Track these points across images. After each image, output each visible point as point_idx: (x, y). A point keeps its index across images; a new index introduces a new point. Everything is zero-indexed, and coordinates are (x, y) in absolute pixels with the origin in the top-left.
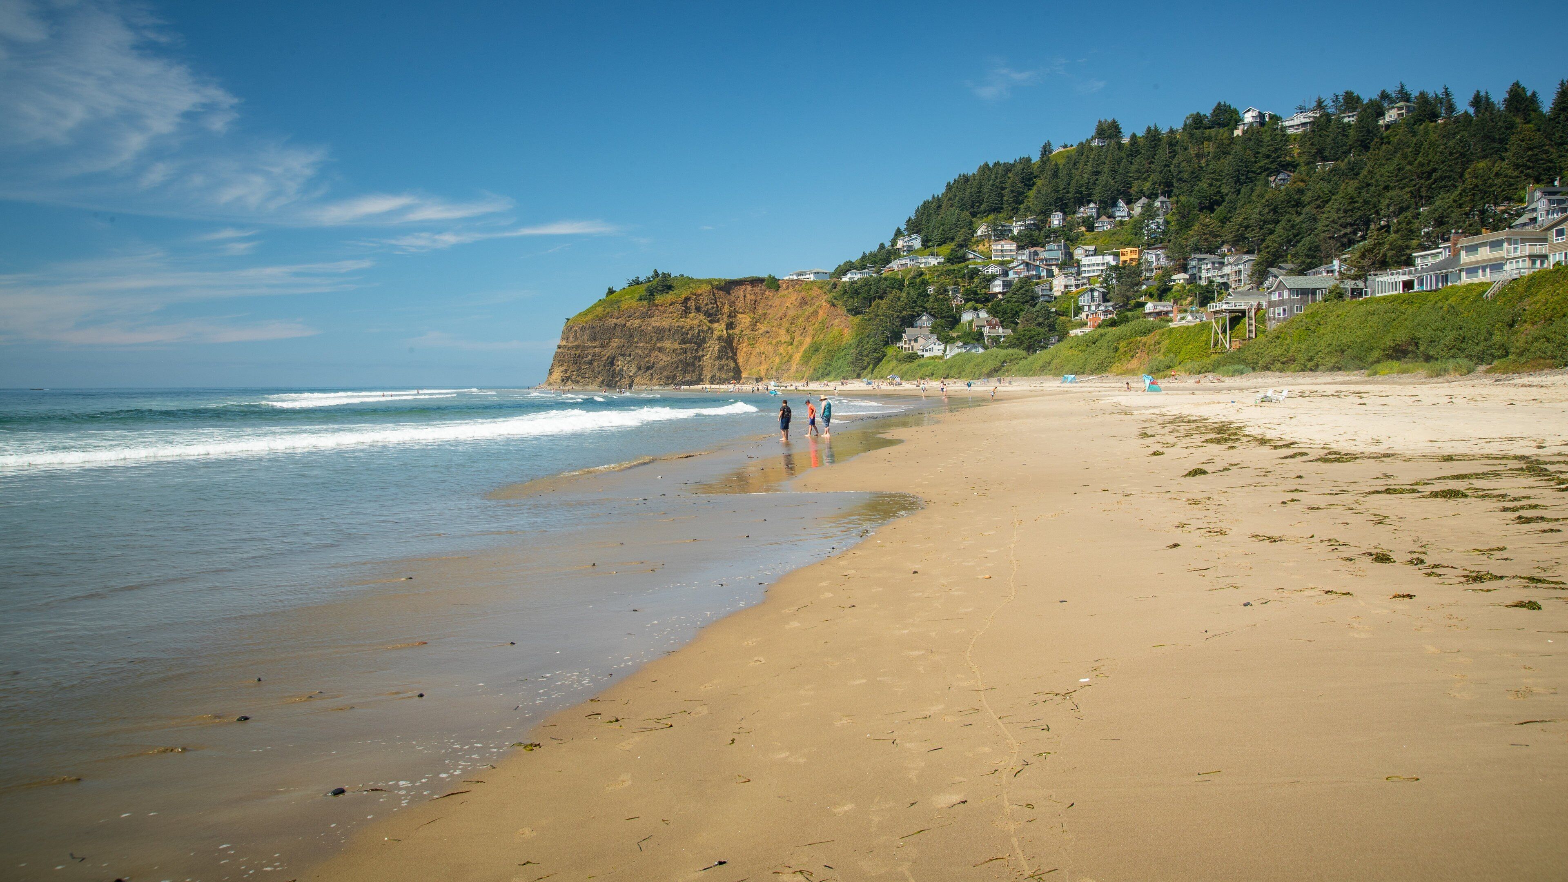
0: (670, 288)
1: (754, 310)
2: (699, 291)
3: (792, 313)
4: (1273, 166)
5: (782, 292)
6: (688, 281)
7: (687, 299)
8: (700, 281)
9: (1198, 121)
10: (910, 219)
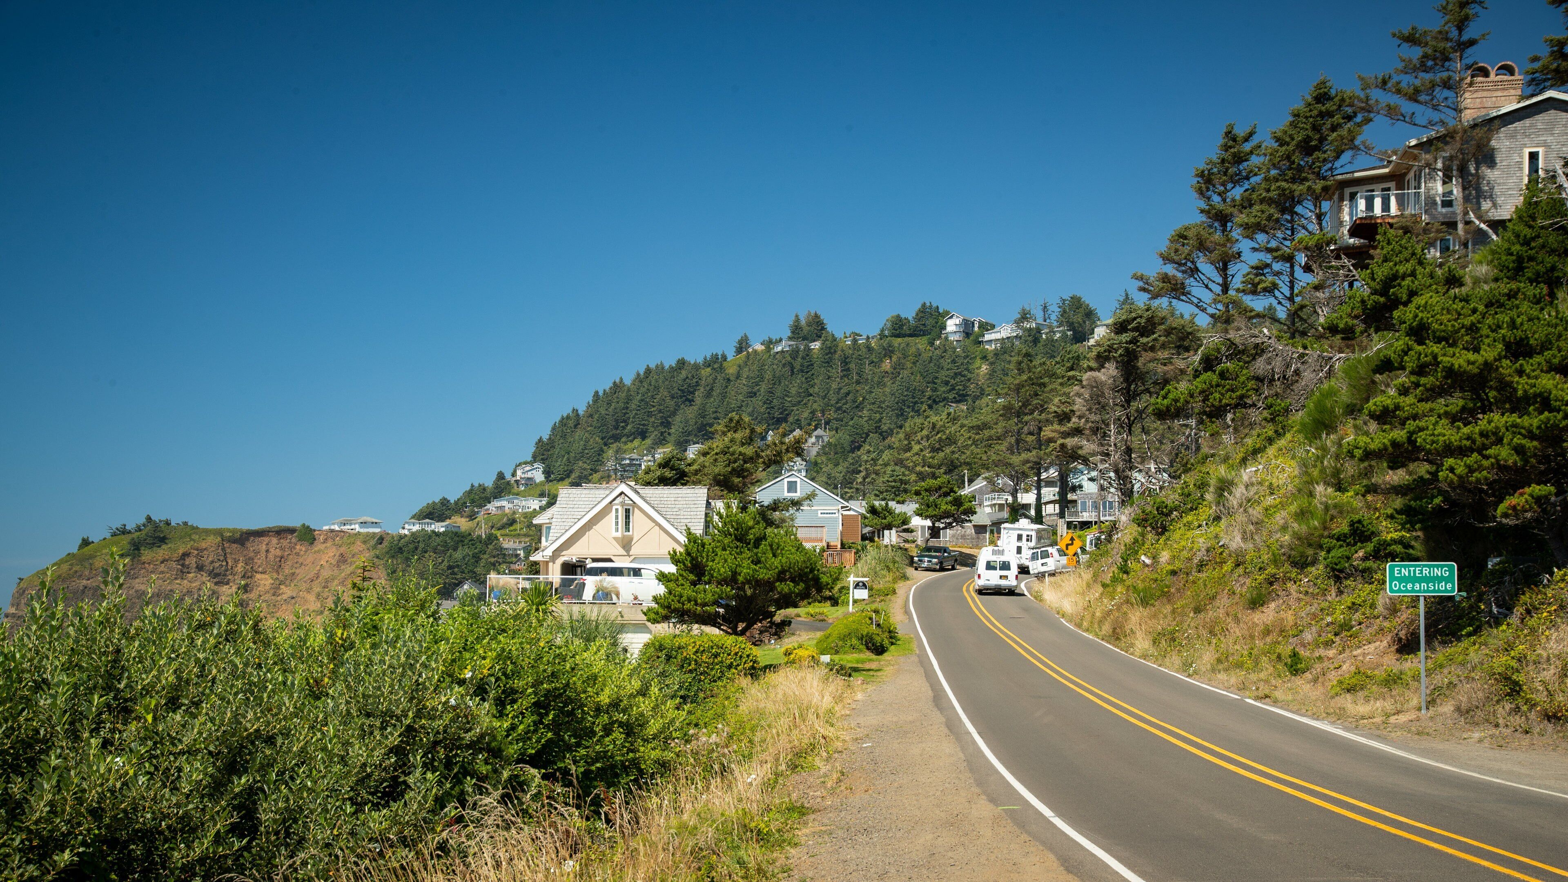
0: (163, 540)
1: (278, 568)
2: (204, 545)
3: (326, 573)
4: (951, 396)
5: (318, 546)
6: (189, 530)
7: (186, 555)
8: (207, 532)
9: (898, 328)
10: (540, 440)
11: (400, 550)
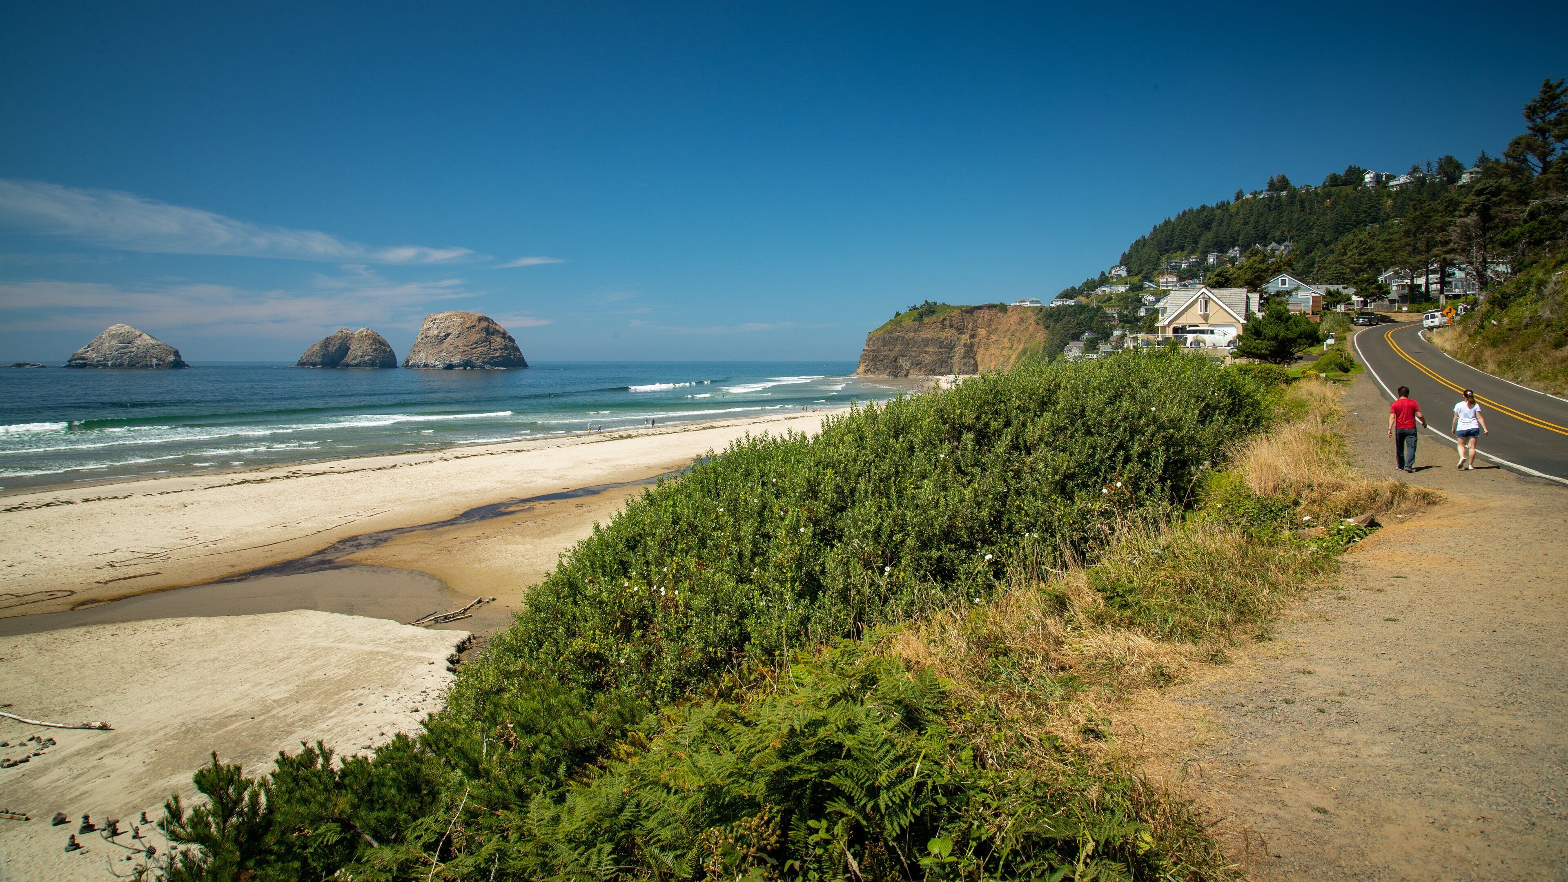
0: (933, 312)
1: (989, 326)
2: (953, 314)
3: (1013, 328)
4: (1368, 219)
5: (1009, 314)
6: (945, 307)
7: (944, 319)
8: (954, 308)
9: (1334, 181)
10: (1124, 254)
11: (1051, 315)
